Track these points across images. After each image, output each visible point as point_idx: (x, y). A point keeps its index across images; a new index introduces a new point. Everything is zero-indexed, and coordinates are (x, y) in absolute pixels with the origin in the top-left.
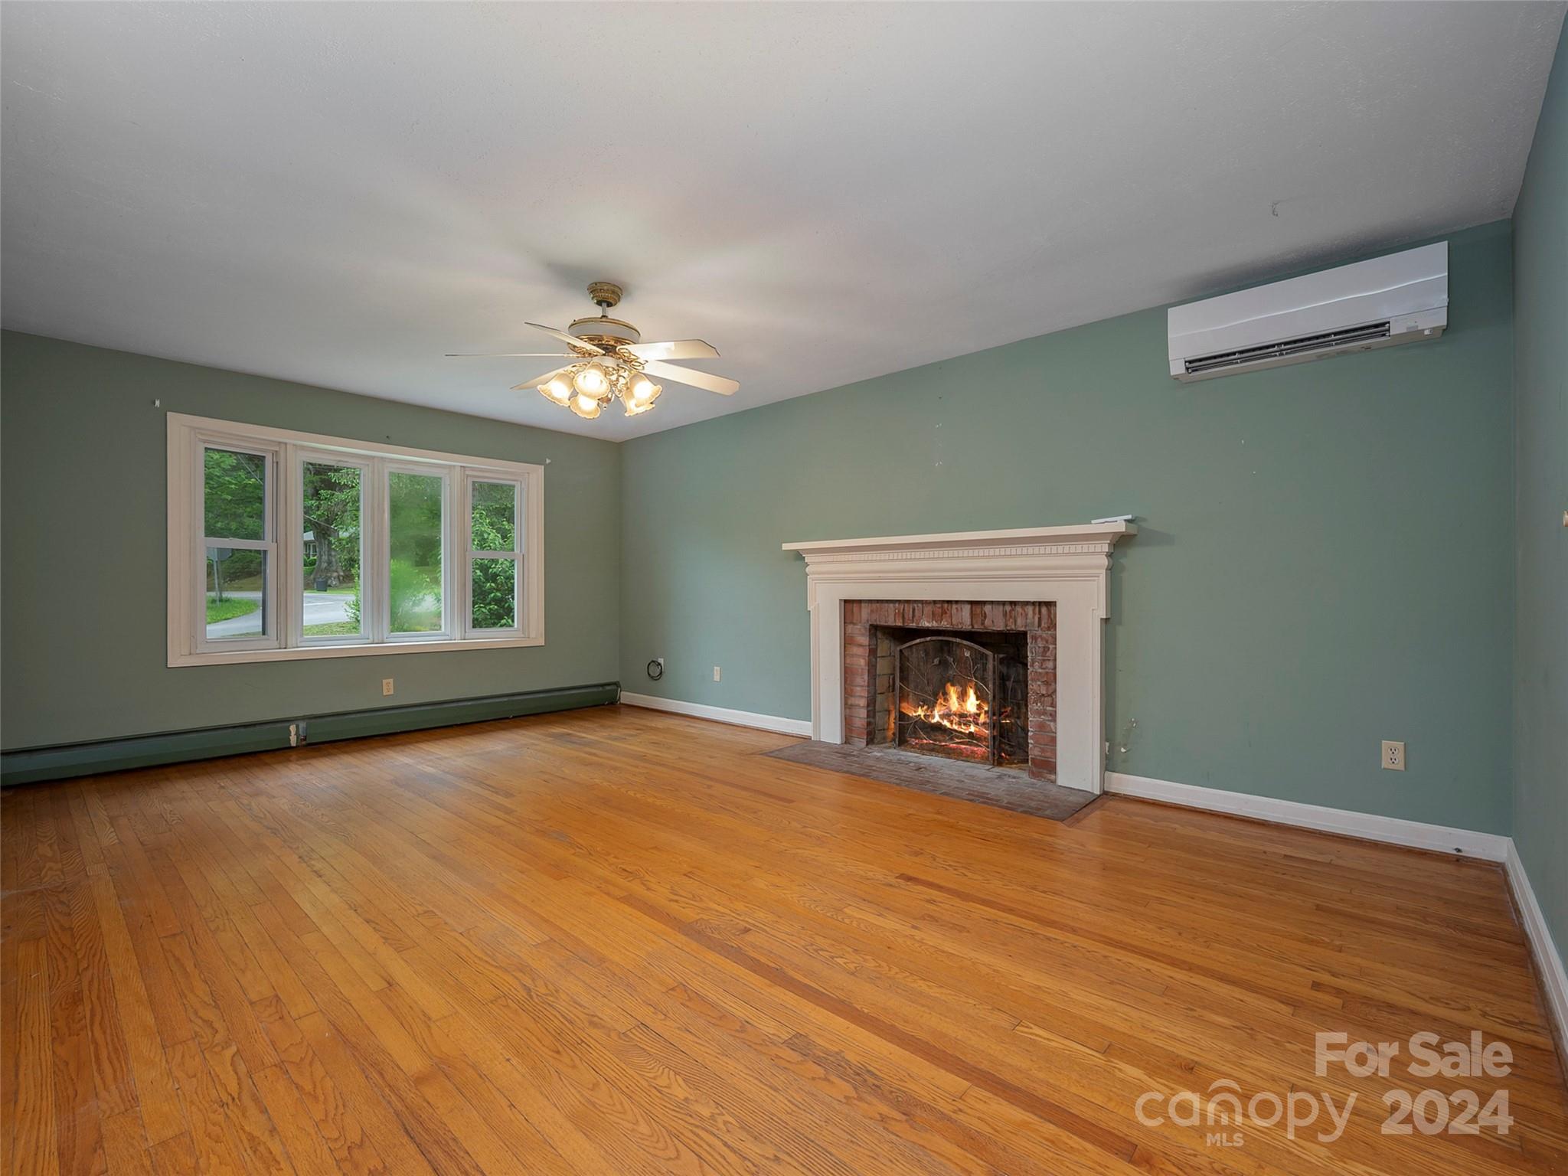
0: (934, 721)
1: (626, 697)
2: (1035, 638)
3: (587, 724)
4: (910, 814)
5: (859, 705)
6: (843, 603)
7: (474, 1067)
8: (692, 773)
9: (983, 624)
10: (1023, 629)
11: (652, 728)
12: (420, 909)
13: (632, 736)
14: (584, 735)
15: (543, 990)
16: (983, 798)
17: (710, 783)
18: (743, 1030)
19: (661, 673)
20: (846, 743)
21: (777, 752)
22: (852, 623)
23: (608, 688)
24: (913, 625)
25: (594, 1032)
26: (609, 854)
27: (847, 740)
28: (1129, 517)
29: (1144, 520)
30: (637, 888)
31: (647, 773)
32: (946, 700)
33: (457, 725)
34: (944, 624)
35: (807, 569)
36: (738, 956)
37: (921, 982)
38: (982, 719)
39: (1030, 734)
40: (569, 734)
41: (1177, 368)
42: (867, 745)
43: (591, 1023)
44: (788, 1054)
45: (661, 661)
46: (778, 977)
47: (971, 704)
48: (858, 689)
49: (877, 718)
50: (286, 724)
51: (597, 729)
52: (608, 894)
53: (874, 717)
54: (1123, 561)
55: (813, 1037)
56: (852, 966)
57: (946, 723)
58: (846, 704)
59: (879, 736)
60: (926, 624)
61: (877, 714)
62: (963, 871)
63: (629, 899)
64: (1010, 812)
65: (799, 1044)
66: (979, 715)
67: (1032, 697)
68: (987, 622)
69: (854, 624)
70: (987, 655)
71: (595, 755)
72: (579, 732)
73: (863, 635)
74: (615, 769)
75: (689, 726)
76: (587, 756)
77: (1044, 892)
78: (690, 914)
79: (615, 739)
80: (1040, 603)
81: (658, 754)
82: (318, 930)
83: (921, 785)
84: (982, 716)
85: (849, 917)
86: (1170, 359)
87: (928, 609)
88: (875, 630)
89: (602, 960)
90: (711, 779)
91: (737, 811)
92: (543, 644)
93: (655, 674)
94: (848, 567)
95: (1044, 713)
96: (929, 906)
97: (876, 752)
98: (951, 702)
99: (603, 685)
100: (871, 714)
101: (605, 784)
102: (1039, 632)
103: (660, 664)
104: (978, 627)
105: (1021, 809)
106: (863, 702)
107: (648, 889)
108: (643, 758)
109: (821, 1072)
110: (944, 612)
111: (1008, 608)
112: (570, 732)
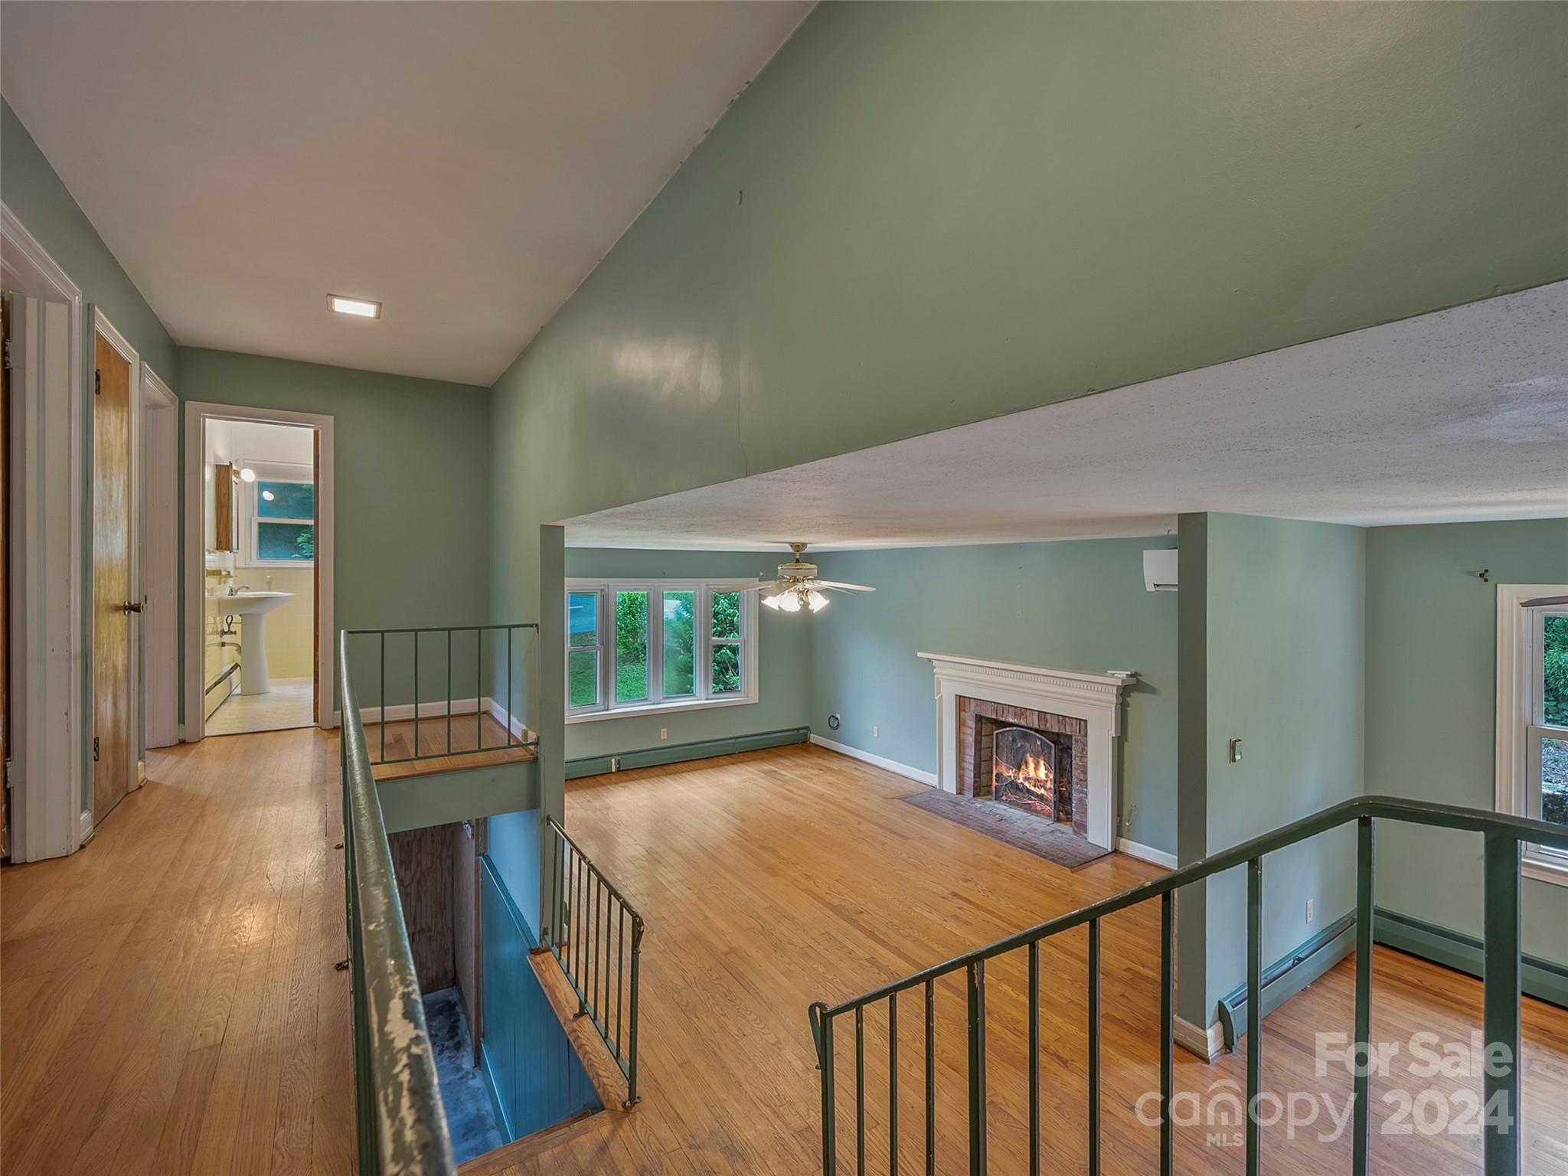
0: (1019, 782)
1: (814, 738)
2: (1076, 741)
3: (786, 762)
4: (977, 855)
5: (968, 769)
6: (958, 698)
7: (745, 952)
8: (850, 812)
9: (1045, 726)
10: (1070, 733)
11: (830, 769)
12: (711, 885)
13: (815, 775)
14: (784, 772)
15: (768, 928)
16: (1031, 846)
17: (861, 820)
18: (850, 953)
19: (838, 725)
20: (960, 794)
21: (910, 798)
22: (964, 711)
23: (801, 731)
24: (1003, 719)
25: (790, 946)
26: (798, 864)
27: (960, 792)
28: (1129, 673)
29: (1140, 675)
30: (812, 885)
31: (824, 810)
32: (1027, 767)
33: (704, 759)
34: (1022, 722)
35: (935, 670)
36: (854, 923)
37: (935, 945)
38: (1049, 785)
39: (1073, 805)
40: (775, 771)
41: (1150, 588)
42: (974, 797)
43: (789, 943)
44: (866, 964)
45: (838, 716)
46: (871, 935)
47: (1042, 773)
48: (968, 757)
49: (982, 778)
50: (609, 758)
51: (794, 768)
52: (797, 887)
53: (980, 778)
54: (1128, 699)
55: (878, 959)
56: (906, 934)
57: (1026, 784)
58: (960, 766)
59: (983, 790)
60: (1011, 720)
61: (982, 776)
62: (989, 894)
63: (807, 891)
64: (1042, 859)
65: (873, 961)
66: (1047, 781)
67: (1075, 780)
68: (1048, 725)
69: (966, 712)
70: (1051, 746)
71: (791, 791)
72: (782, 769)
73: (971, 720)
74: (804, 804)
75: (855, 768)
76: (787, 792)
77: (1026, 910)
78: (836, 902)
79: (805, 778)
80: (1080, 719)
81: (832, 794)
82: (669, 891)
83: (998, 833)
84: (1049, 782)
85: (914, 911)
86: (1146, 581)
87: (1012, 709)
88: (979, 719)
89: (794, 918)
90: (862, 817)
91: (873, 843)
92: (757, 702)
93: (834, 725)
94: (961, 674)
95: (1082, 792)
96: (959, 911)
97: (978, 803)
98: (1030, 769)
99: (798, 729)
100: (977, 775)
101: (798, 816)
102: (1079, 738)
103: (837, 719)
104: (1042, 728)
105: (1050, 857)
106: (972, 767)
107: (817, 886)
108: (821, 796)
109: (878, 971)
110: (1022, 714)
111: (1061, 718)
112: (776, 769)
